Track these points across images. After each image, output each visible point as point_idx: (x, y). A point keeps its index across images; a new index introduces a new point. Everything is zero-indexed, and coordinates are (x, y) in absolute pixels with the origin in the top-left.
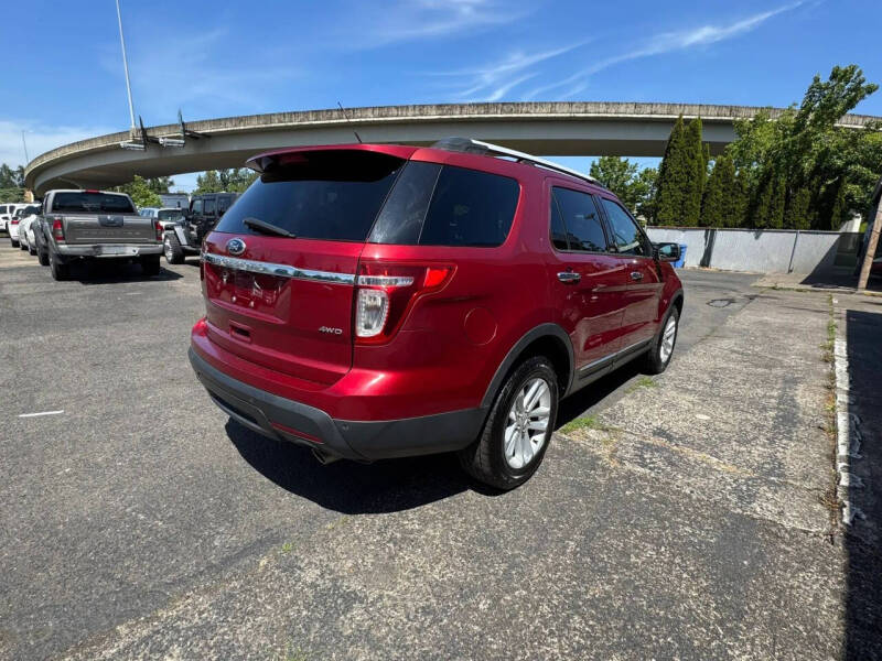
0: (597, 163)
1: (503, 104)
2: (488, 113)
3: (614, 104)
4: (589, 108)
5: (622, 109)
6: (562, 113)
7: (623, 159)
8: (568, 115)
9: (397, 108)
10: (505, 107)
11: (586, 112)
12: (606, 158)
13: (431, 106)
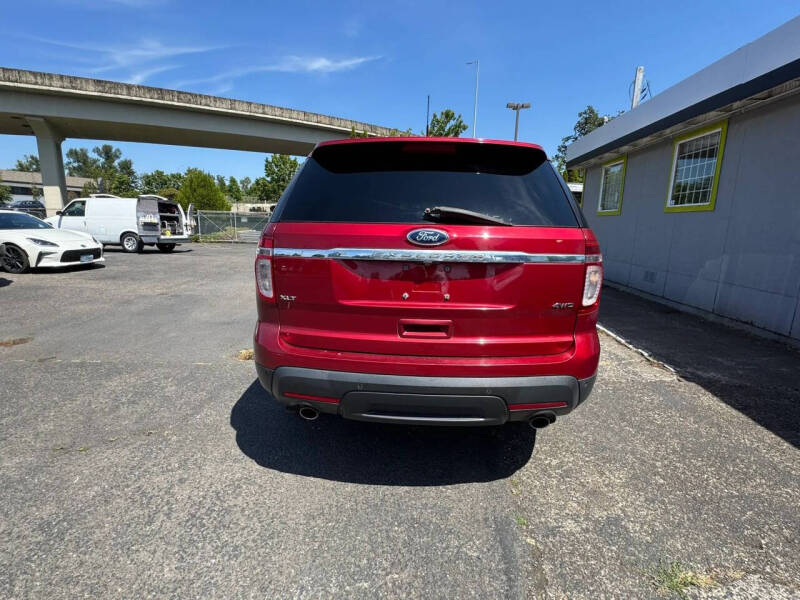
0: (270, 160)
1: (180, 93)
2: (163, 99)
3: (287, 109)
4: (266, 110)
5: (295, 115)
6: (241, 111)
7: (292, 158)
8: (248, 113)
9: (35, 74)
10: (182, 96)
11: (264, 113)
12: (278, 156)
13: (87, 80)
